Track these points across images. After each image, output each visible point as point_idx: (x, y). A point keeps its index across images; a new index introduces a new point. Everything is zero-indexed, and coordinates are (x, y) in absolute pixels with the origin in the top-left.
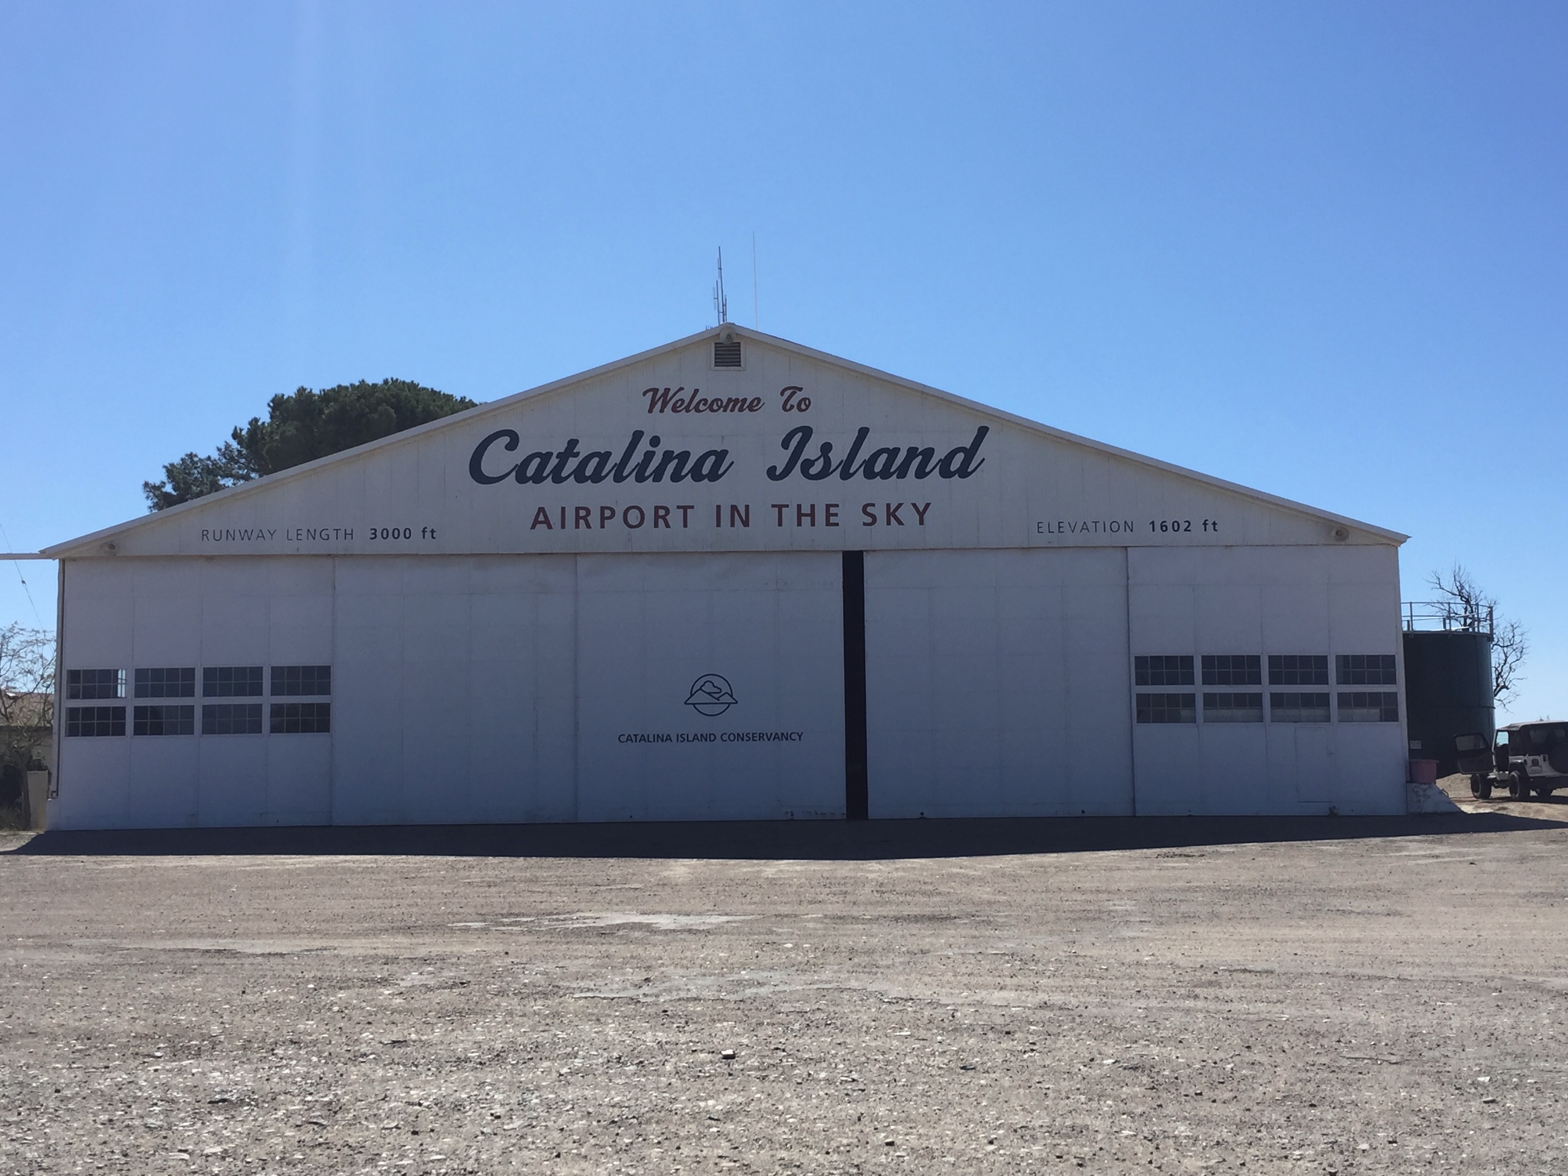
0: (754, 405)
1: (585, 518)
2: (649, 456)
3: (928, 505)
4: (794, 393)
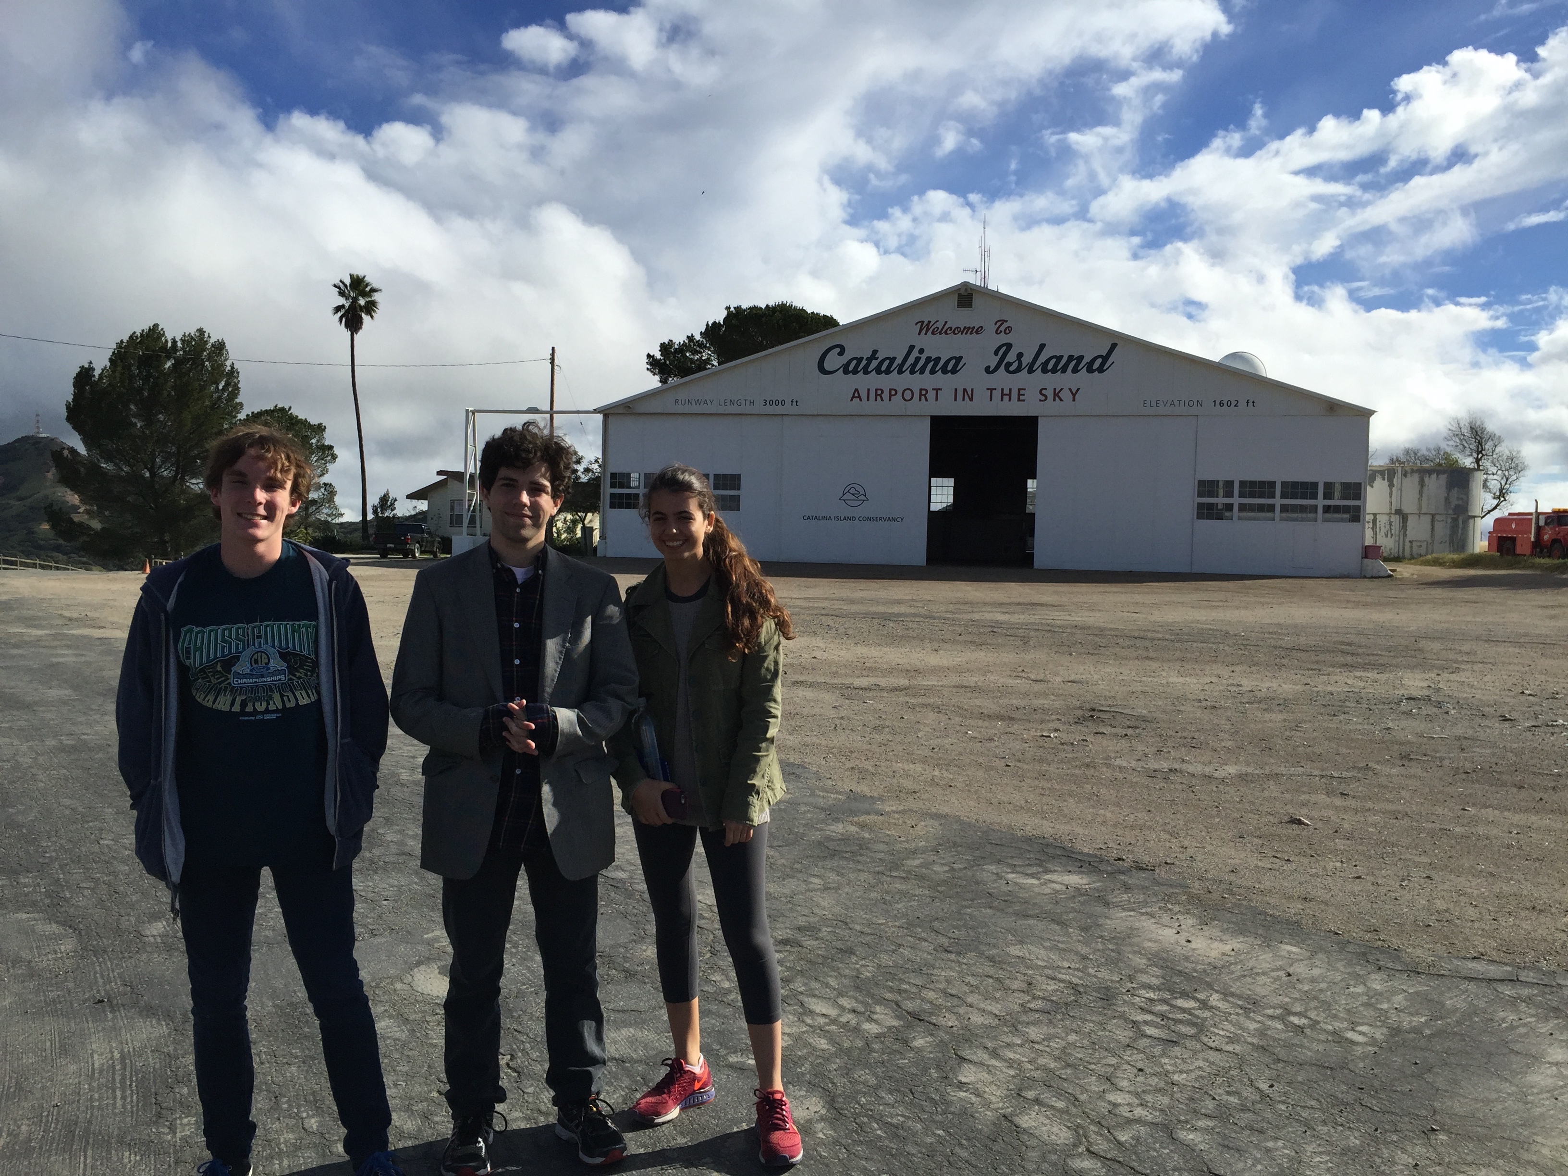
0: (979, 330)
1: (880, 395)
2: (918, 359)
3: (1078, 389)
4: (1003, 323)
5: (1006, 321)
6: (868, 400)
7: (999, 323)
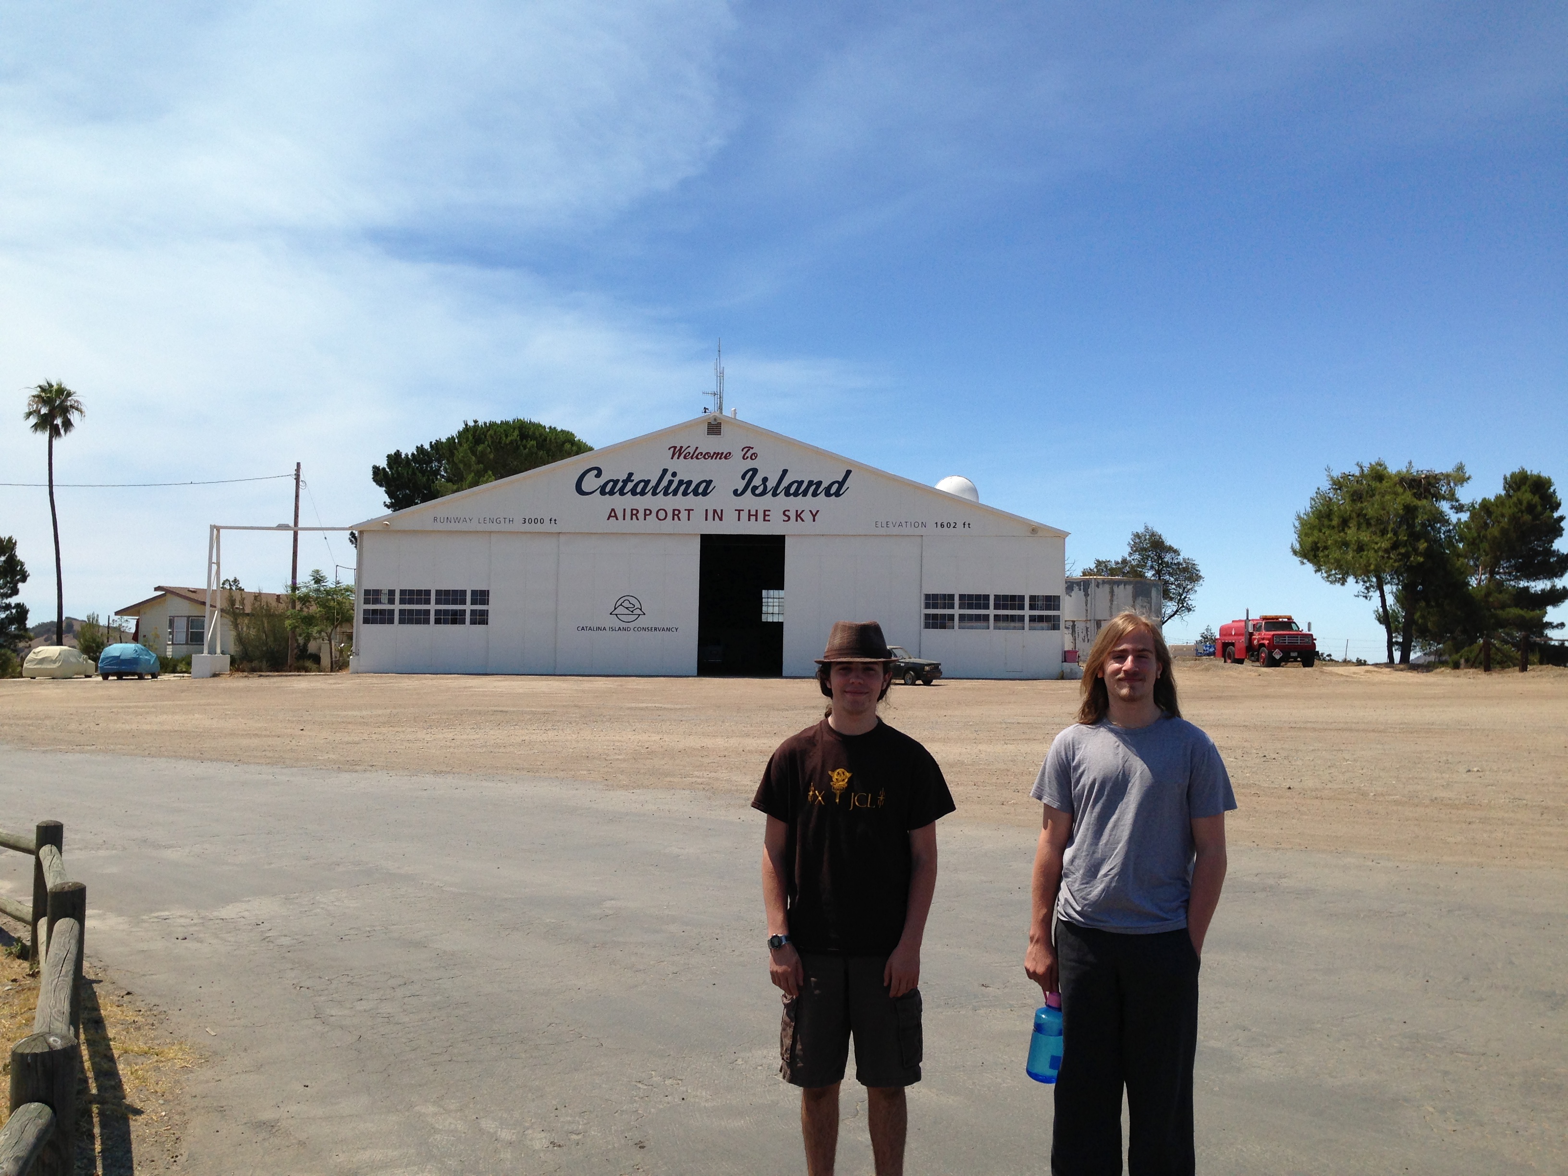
0: (727, 456)
2: (671, 482)
3: (818, 511)
4: (749, 450)
5: (752, 448)
6: (624, 519)
7: (746, 450)
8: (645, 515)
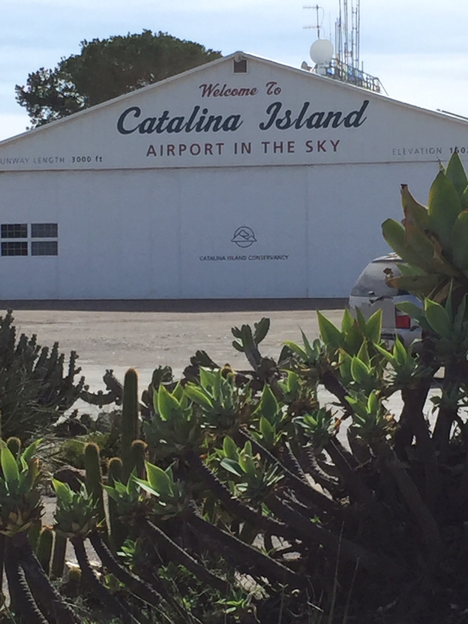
0: (253, 92)
1: (172, 150)
2: (202, 118)
3: (338, 141)
4: (273, 85)
5: (276, 83)
6: (162, 154)
7: (270, 85)
8: (181, 150)
